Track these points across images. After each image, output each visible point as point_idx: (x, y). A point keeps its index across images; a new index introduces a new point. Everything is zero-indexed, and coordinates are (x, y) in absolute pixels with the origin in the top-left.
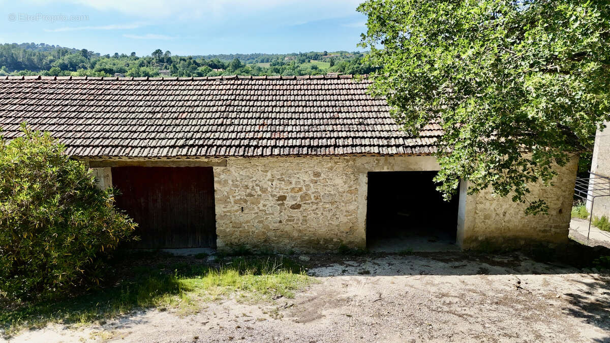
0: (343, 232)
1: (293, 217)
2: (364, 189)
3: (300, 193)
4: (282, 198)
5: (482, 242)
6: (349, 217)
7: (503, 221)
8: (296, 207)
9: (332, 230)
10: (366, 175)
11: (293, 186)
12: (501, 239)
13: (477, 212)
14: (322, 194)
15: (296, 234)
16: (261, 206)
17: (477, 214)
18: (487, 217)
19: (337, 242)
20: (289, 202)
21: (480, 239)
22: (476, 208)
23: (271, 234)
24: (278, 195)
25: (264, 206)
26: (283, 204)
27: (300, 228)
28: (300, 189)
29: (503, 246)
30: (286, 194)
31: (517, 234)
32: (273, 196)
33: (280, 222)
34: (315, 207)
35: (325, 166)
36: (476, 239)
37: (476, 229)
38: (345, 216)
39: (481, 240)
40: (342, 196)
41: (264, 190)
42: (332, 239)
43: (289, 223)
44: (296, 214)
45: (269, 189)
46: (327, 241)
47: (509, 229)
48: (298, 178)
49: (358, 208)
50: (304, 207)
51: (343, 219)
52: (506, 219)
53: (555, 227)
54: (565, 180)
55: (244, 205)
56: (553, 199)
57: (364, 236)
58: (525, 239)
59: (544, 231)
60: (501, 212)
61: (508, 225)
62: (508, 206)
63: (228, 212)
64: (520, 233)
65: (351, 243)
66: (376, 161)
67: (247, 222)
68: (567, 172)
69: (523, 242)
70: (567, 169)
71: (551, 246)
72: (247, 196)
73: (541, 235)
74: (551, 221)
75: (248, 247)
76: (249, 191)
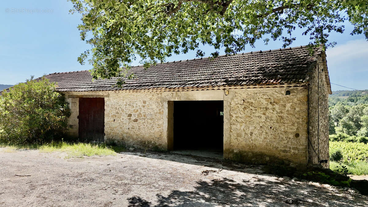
0: (156, 138)
1: (134, 126)
2: (166, 111)
3: (138, 113)
4: (130, 115)
5: (236, 154)
6: (159, 129)
7: (251, 140)
8: (136, 121)
9: (151, 136)
10: (167, 103)
11: (135, 109)
12: (250, 153)
13: (232, 131)
14: (147, 114)
15: (135, 137)
16: (121, 119)
17: (231, 132)
18: (239, 135)
19: (153, 143)
20: (133, 118)
21: (235, 151)
22: (231, 128)
23: (125, 135)
24: (128, 114)
25: (123, 119)
26: (130, 119)
27: (137, 133)
28: (137, 110)
29: (253, 160)
30: (131, 113)
31: (263, 151)
32: (126, 114)
33: (129, 129)
34: (143, 121)
35: (148, 97)
36: (233, 151)
37: (232, 144)
38: (157, 127)
39: (236, 153)
40: (156, 115)
41: (123, 110)
42: (152, 141)
43: (133, 130)
44: (135, 124)
45: (125, 110)
46: (149, 142)
47: (256, 146)
48: (137, 104)
49: (163, 123)
50: (139, 121)
51: (157, 130)
52: (253, 138)
53: (294, 148)
54: (297, 109)
55: (115, 118)
56: (289, 124)
57: (166, 141)
58: (270, 156)
59: (284, 151)
60: (248, 132)
61: (255, 143)
62: (253, 128)
63: (109, 121)
64: (265, 151)
65: (160, 145)
66: (172, 94)
67: (116, 128)
68: (298, 102)
69: (268, 159)
70: (298, 100)
71: (292, 165)
72: (116, 113)
73: (282, 154)
74: (290, 143)
75: (116, 141)
76: (117, 110)
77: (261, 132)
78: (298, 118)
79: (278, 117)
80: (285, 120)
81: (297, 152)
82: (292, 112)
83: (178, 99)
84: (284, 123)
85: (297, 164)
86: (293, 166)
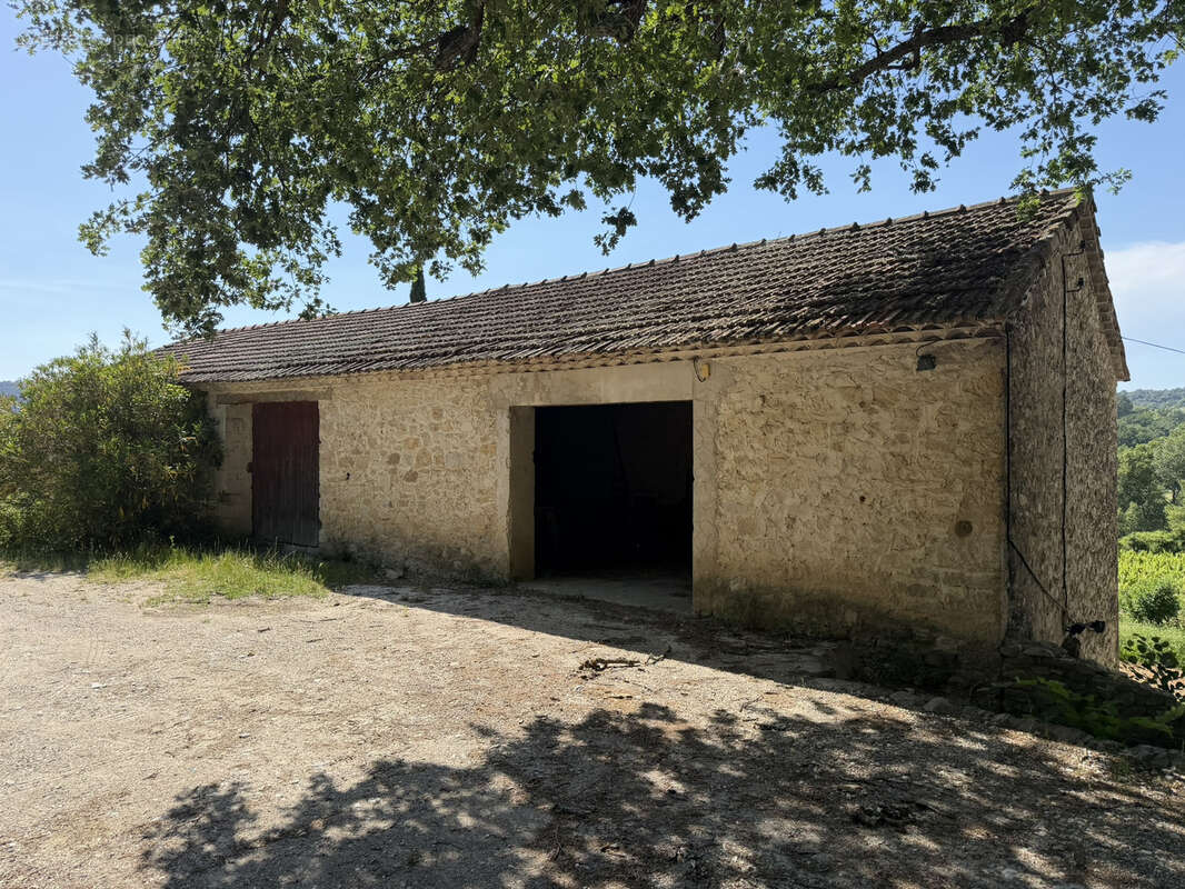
0: (475, 536)
1: (406, 496)
2: (504, 443)
3: (418, 449)
4: (394, 459)
5: (737, 596)
6: (484, 505)
7: (789, 544)
8: (412, 477)
9: (458, 529)
10: (506, 413)
11: (408, 436)
12: (788, 595)
13: (722, 511)
14: (446, 452)
15: (409, 532)
16: (368, 471)
17: (721, 515)
18: (746, 527)
19: (466, 555)
20: (403, 468)
21: (734, 587)
22: (718, 501)
23: (379, 526)
24: (389, 454)
25: (373, 472)
26: (394, 471)
27: (416, 520)
28: (416, 442)
29: (797, 619)
30: (398, 452)
31: (834, 588)
32: (383, 454)
33: (391, 505)
34: (435, 478)
35: (449, 397)
36: (725, 588)
37: (724, 560)
38: (478, 500)
39: (737, 592)
40: (473, 457)
41: (372, 443)
42: (459, 549)
43: (403, 509)
44: (410, 489)
45: (379, 442)
46: (454, 552)
47: (807, 568)
48: (414, 420)
49: (496, 484)
50: (423, 478)
51: (476, 509)
52: (797, 538)
53: (949, 579)
54: (964, 426)
55: (350, 469)
56: (933, 486)
57: (507, 549)
58: (859, 609)
59: (915, 590)
60: (781, 516)
61: (804, 557)
62: (797, 500)
63: (333, 480)
64: (841, 588)
65: (487, 561)
66: (521, 384)
67: (352, 501)
68: (966, 398)
69: (851, 617)
70: (967, 391)
71: (943, 644)
72: (353, 453)
73: (908, 600)
74: (935, 559)
75: (353, 548)
76: (355, 442)
77: (825, 514)
78: (967, 462)
79: (889, 457)
80: (916, 468)
81: (961, 592)
82: (942, 439)
83: (541, 399)
84: (912, 481)
85: (961, 642)
86: (946, 648)
